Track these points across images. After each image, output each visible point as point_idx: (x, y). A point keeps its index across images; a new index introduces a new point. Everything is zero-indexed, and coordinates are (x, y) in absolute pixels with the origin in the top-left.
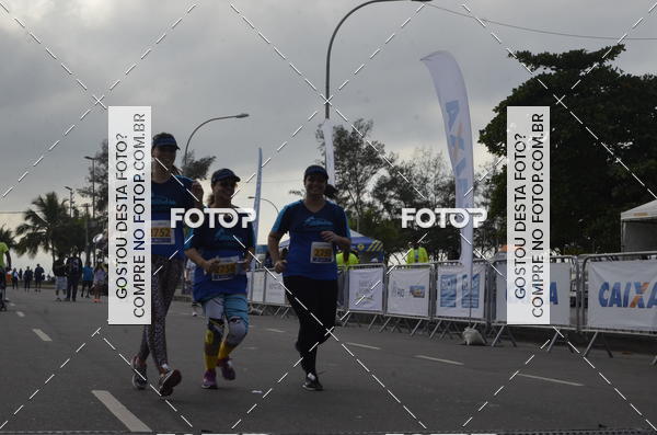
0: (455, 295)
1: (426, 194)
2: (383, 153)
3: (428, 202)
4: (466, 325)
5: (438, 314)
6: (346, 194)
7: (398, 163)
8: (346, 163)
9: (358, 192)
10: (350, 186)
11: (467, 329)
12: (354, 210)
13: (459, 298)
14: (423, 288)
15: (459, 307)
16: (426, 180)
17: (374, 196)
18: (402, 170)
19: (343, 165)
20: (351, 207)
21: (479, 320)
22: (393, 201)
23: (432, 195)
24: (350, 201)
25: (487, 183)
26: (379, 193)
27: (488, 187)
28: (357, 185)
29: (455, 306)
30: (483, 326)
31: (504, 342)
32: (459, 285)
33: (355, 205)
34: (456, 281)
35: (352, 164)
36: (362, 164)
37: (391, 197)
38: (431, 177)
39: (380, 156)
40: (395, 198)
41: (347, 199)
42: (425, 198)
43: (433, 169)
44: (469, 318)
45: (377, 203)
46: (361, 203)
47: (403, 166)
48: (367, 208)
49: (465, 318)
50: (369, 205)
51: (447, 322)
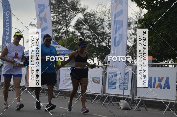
0: (115, 83)
1: (103, 28)
2: (80, 5)
3: (104, 32)
4: (121, 99)
5: (106, 92)
6: (60, 27)
7: (88, 11)
8: (60, 10)
9: (67, 26)
10: (62, 22)
11: (122, 101)
12: (64, 36)
13: (118, 84)
14: (99, 78)
15: (118, 89)
16: (103, 20)
17: (75, 28)
18: (90, 15)
19: (59, 11)
20: (62, 34)
21: (129, 96)
22: (85, 31)
23: (106, 29)
24: (62, 31)
25: (136, 23)
26: (78, 27)
27: (136, 25)
28: (66, 22)
29: (115, 88)
30: (130, 99)
31: (141, 108)
32: (118, 77)
33: (65, 33)
34: (116, 75)
35: (63, 11)
36: (69, 11)
37: (84, 29)
38: (106, 18)
39: (78, 6)
40: (87, 30)
41: (60, 29)
42: (102, 30)
43: (107, 14)
44: (123, 95)
45: (77, 32)
46: (68, 32)
47: (91, 12)
48: (71, 35)
49: (121, 95)
50: (73, 33)
51: (111, 97)
